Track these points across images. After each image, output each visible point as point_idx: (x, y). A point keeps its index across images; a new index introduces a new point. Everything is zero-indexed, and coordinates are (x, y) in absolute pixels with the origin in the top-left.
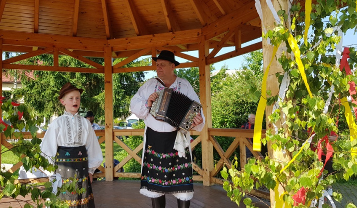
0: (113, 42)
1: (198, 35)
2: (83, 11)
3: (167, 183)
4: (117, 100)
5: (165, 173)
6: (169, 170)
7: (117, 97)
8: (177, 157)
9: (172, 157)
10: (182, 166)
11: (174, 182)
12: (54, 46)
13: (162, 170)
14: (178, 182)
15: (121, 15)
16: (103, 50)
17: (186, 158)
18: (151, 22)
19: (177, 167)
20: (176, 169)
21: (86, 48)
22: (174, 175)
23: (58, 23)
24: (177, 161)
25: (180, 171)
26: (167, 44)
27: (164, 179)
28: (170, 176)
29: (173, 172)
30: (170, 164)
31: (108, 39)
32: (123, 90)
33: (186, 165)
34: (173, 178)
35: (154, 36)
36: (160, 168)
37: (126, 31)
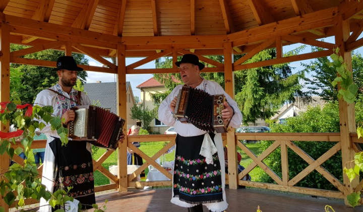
0: (234, 36)
1: (334, 14)
2: (201, 7)
3: (195, 192)
4: (255, 99)
5: (193, 181)
6: (196, 178)
7: (255, 97)
8: (205, 164)
9: (199, 164)
10: (210, 174)
11: (203, 191)
12: (172, 48)
13: (190, 177)
14: (206, 192)
15: (241, 5)
16: (223, 47)
17: (215, 165)
18: (276, 8)
19: (206, 175)
20: (205, 177)
21: (204, 46)
22: (203, 184)
23: (178, 23)
24: (206, 168)
25: (209, 179)
26: (295, 31)
27: (192, 188)
28: (198, 185)
29: (201, 180)
30: (197, 171)
31: (228, 33)
32: (261, 88)
33: (215, 173)
34: (202, 187)
35: (278, 23)
36: (188, 176)
37: (248, 22)
